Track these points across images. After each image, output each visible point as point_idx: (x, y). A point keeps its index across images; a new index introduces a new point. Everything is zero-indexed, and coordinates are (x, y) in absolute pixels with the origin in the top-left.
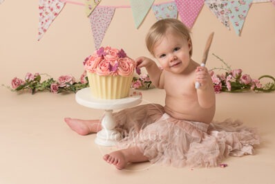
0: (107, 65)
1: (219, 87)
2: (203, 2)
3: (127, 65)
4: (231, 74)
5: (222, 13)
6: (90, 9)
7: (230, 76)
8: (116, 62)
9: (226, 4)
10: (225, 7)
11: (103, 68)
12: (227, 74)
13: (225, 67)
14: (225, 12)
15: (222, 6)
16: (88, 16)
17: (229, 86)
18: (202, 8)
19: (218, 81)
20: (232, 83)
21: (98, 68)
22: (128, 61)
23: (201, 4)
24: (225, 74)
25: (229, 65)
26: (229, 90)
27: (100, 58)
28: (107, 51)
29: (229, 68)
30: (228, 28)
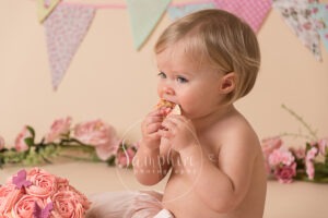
0: (32, 205)
1: (291, 170)
2: (270, 5)
3: (70, 206)
4: (317, 146)
5: (307, 26)
6: (47, 7)
7: (314, 150)
8: (49, 201)
9: (316, 10)
10: (313, 15)
11: (23, 211)
12: (309, 147)
13: (305, 132)
14: (314, 26)
15: (308, 13)
16: (42, 22)
17: (310, 170)
18: (266, 15)
19: (289, 160)
20: (316, 165)
21: (13, 213)
22: (72, 198)
23: (266, 7)
24: (304, 147)
25: (313, 129)
26: (311, 177)
27: (17, 192)
28: (32, 179)
29: (314, 134)
30: (318, 58)
